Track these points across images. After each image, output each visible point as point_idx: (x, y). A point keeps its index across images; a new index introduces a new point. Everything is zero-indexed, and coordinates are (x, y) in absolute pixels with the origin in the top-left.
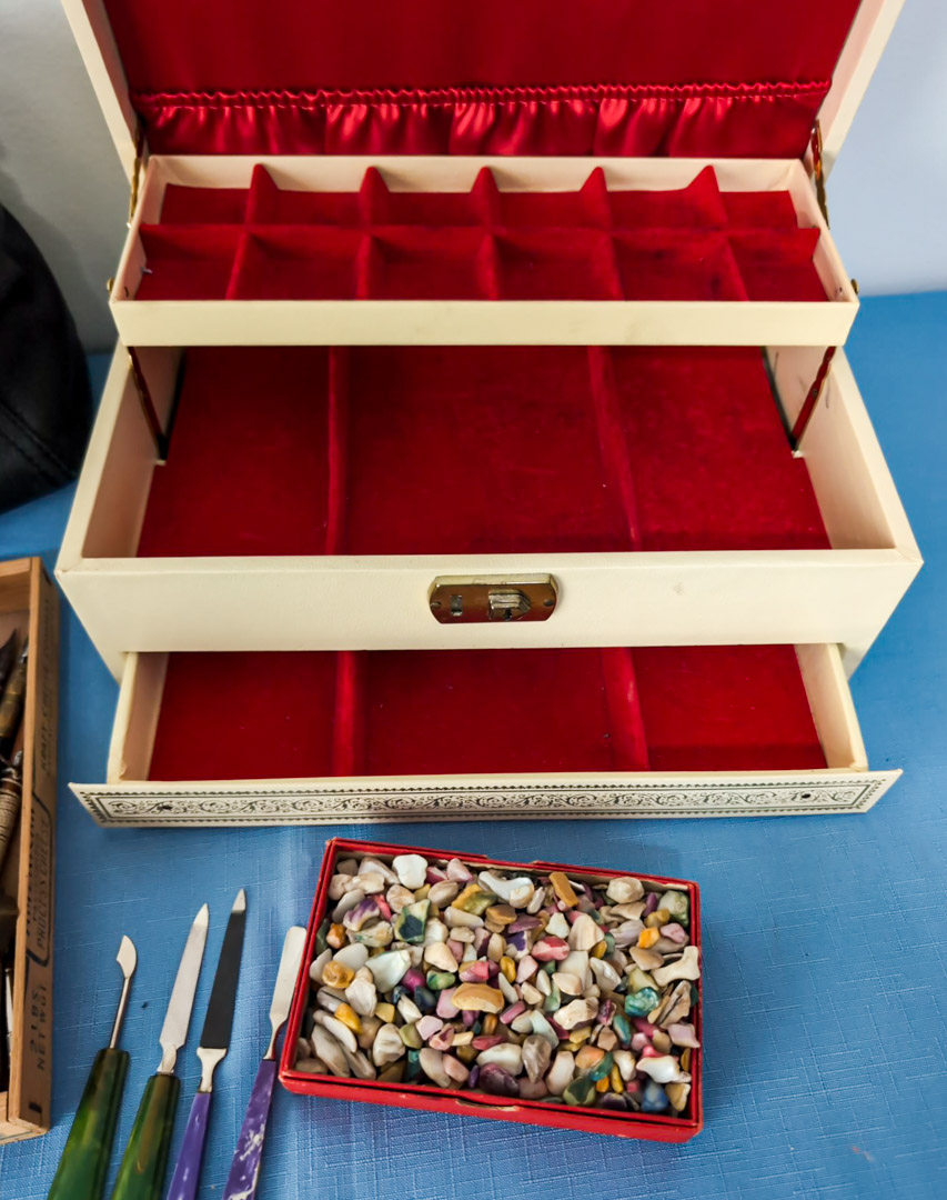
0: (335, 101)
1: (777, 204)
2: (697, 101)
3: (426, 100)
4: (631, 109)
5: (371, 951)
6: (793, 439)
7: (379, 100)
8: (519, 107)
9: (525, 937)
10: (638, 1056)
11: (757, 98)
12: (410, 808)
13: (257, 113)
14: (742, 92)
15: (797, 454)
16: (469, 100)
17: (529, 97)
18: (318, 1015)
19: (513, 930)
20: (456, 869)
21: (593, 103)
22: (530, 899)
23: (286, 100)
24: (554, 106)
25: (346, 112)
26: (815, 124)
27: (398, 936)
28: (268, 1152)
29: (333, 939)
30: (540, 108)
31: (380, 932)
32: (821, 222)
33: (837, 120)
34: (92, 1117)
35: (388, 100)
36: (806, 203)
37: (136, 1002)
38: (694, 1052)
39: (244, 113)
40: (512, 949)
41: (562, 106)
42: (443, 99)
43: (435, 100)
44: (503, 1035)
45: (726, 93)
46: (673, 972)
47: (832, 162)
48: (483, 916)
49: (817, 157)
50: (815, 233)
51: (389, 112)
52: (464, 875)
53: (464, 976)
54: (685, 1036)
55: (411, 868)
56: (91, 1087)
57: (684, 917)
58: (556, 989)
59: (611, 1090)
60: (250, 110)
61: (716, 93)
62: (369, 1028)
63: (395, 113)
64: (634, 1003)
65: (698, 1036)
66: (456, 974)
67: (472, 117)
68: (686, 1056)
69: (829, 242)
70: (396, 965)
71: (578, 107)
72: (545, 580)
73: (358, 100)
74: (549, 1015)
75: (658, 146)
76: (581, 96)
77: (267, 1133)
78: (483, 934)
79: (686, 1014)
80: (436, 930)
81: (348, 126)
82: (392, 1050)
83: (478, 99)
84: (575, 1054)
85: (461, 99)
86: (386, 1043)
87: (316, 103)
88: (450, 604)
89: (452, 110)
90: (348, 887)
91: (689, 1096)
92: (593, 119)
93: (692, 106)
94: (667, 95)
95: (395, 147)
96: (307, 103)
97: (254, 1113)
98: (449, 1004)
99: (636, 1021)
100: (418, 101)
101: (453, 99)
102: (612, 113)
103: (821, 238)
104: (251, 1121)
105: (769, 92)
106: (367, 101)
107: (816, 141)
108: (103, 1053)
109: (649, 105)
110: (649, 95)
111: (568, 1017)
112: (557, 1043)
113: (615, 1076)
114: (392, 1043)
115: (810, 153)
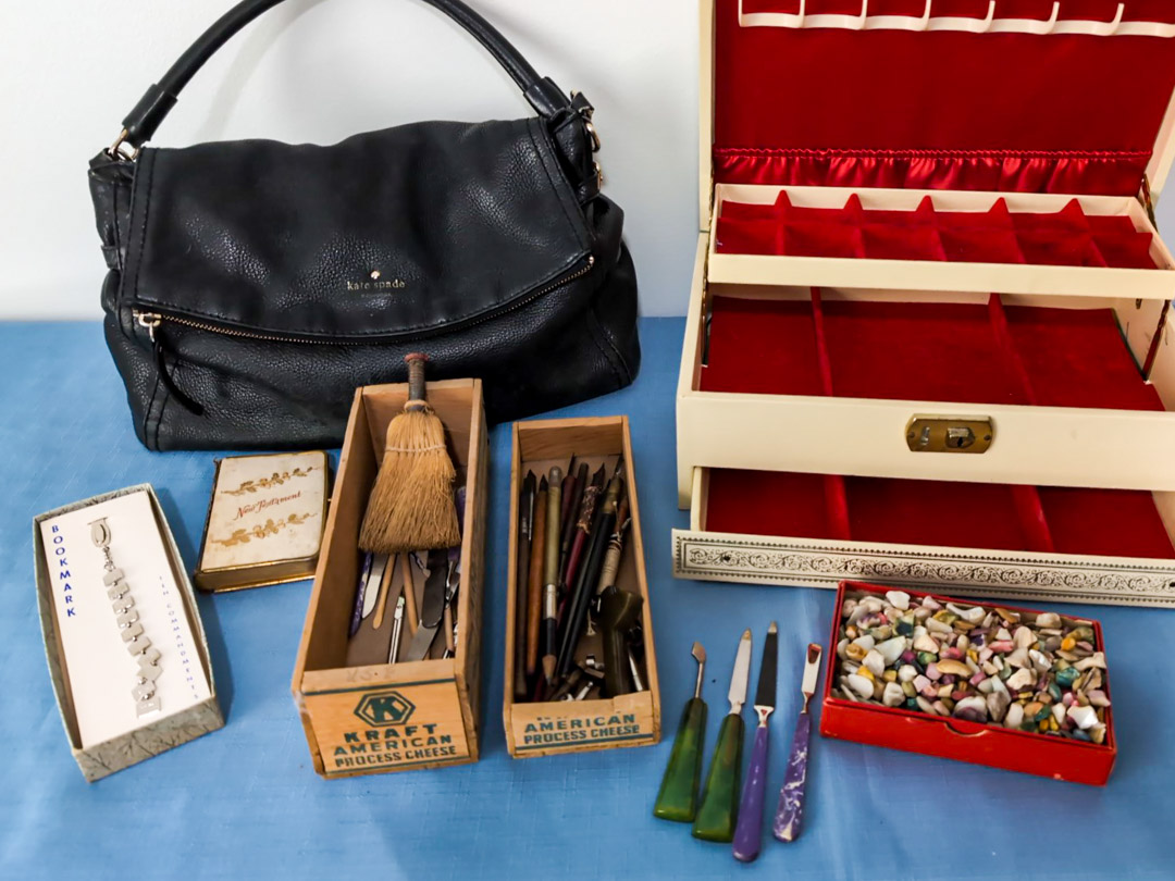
0: (837, 155)
1: (1123, 223)
2: (1066, 161)
3: (893, 156)
4: (1023, 164)
5: (877, 641)
6: (1145, 374)
7: (864, 155)
8: (951, 162)
9: (983, 637)
10: (1068, 707)
11: (1105, 160)
12: (890, 575)
13: (788, 161)
14: (1095, 156)
15: (1148, 382)
16: (921, 156)
17: (958, 156)
18: (843, 677)
19: (974, 633)
20: (928, 602)
21: (999, 159)
22: (982, 620)
23: (807, 154)
24: (974, 162)
25: (843, 161)
26: (1144, 176)
27: (895, 633)
28: (810, 763)
29: (851, 632)
30: (965, 162)
31: (882, 631)
32: (1152, 229)
33: (1158, 174)
34: (689, 735)
35: (870, 155)
36: (1142, 221)
37: (708, 680)
38: (1107, 710)
39: (780, 161)
40: (973, 646)
41: (979, 162)
42: (905, 155)
43: (900, 155)
44: (973, 691)
45: (1084, 156)
46: (1087, 662)
47: (1157, 198)
48: (953, 625)
49: (1147, 194)
50: (1150, 235)
51: (870, 162)
52: (935, 605)
53: (943, 654)
54: (1102, 700)
55: (898, 599)
56: (686, 718)
57: (1092, 639)
58: (1007, 665)
59: (1049, 728)
60: (783, 160)
61: (1078, 156)
62: (881, 685)
63: (873, 163)
64: (1063, 675)
65: (1108, 697)
66: (937, 654)
67: (921, 166)
68: (1101, 711)
69: (1159, 240)
70: (897, 646)
71: (989, 162)
72: (987, 419)
73: (851, 155)
74: (1004, 681)
75: (1040, 187)
76: (992, 156)
77: (808, 752)
78: (953, 636)
79: (1099, 685)
80: (921, 631)
81: (843, 170)
82: (895, 700)
83: (927, 156)
84: (1024, 706)
85: (916, 156)
86: (892, 693)
87: (825, 156)
88: (920, 437)
89: (908, 163)
90: (854, 609)
91: (1105, 735)
92: (998, 170)
93: (1062, 163)
94: (1047, 156)
95: (871, 181)
96: (819, 155)
97: (798, 740)
98: (934, 671)
99: (1066, 687)
100: (889, 156)
101: (911, 155)
102: (1011, 166)
103: (1154, 240)
104: (797, 745)
105: (1112, 157)
106: (857, 155)
107: (1146, 187)
108: (691, 702)
109: (1035, 162)
110: (1035, 156)
111: (1016, 681)
112: (1009, 699)
113: (1052, 720)
114: (896, 692)
115: (1141, 193)
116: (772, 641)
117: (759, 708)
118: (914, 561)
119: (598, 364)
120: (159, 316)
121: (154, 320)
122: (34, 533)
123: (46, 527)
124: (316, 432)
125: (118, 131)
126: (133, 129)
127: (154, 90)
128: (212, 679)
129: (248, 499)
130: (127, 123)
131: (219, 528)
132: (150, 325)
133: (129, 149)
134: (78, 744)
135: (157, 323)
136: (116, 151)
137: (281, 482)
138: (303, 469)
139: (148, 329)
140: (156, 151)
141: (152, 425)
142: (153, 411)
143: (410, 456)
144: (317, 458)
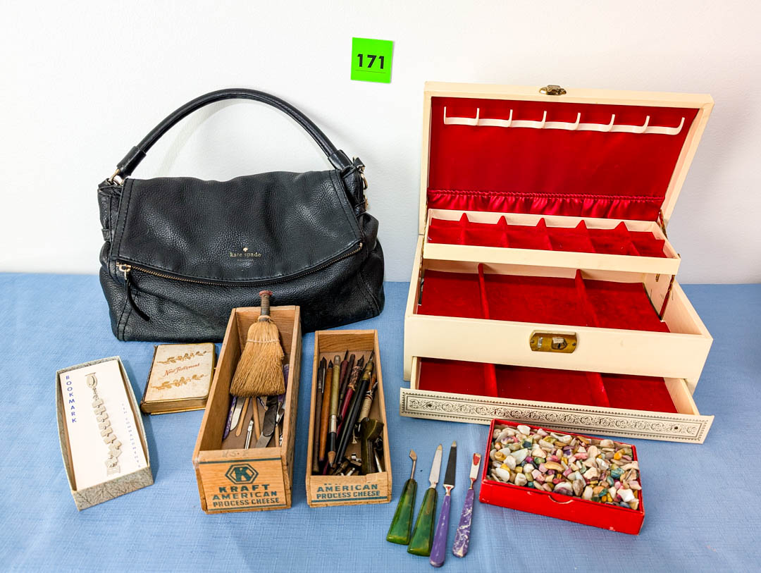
0: (494, 195)
1: (650, 235)
2: (618, 201)
3: (525, 196)
4: (595, 202)
5: (512, 451)
6: (660, 317)
7: (509, 195)
8: (556, 200)
9: (571, 450)
10: (618, 489)
11: (639, 201)
12: (520, 418)
13: (468, 197)
14: (633, 199)
15: (662, 321)
16: (539, 197)
17: (560, 197)
18: (493, 470)
19: (565, 449)
20: (540, 431)
21: (582, 199)
22: (570, 442)
23: (478, 194)
24: (568, 200)
25: (497, 198)
26: (660, 211)
27: (522, 447)
28: (473, 515)
29: (497, 446)
30: (563, 200)
31: (514, 447)
32: (665, 238)
33: (668, 209)
34: (407, 498)
35: (512, 195)
36: (659, 234)
37: (418, 470)
38: (640, 492)
39: (463, 197)
40: (565, 455)
41: (571, 200)
42: (531, 196)
43: (528, 196)
44: (565, 479)
45: (628, 199)
46: (628, 466)
47: (667, 223)
48: (554, 444)
49: (662, 220)
50: (664, 241)
51: (512, 199)
52: (544, 433)
53: (548, 459)
54: (637, 487)
55: (524, 429)
56: (406, 489)
57: (631, 454)
58: (584, 466)
59: (607, 501)
60: (465, 196)
61: (625, 199)
62: (514, 475)
63: (514, 200)
64: (614, 473)
65: (640, 484)
66: (545, 459)
67: (539, 202)
68: (636, 492)
69: (668, 244)
70: (523, 453)
71: (576, 201)
72: (573, 334)
73: (502, 195)
74: (582, 474)
75: (603, 215)
76: (578, 197)
77: (473, 510)
78: (554, 450)
79: (635, 478)
80: (536, 446)
81: (497, 203)
82: (521, 482)
83: (542, 197)
84: (593, 488)
85: (537, 196)
86: (520, 479)
87: (488, 195)
88: (537, 343)
89: (533, 200)
90: (499, 434)
91: (639, 505)
92: (581, 205)
93: (616, 202)
94: (608, 198)
95: (512, 210)
96: (484, 195)
97: (467, 503)
98: (543, 468)
99: (616, 479)
100: (522, 196)
101: (534, 196)
102: (588, 202)
103: (665, 244)
104: (467, 506)
105: (643, 199)
106: (505, 195)
107: (661, 216)
108: (409, 481)
109: (601, 201)
110: (601, 198)
111: (588, 475)
112: (585, 484)
113: (609, 496)
114: (522, 478)
115: (659, 220)
116: (454, 450)
117: (445, 486)
118: (533, 410)
119: (362, 303)
120: (130, 266)
121: (128, 268)
122: (56, 379)
123: (63, 377)
124: (209, 333)
125: (115, 170)
126: (122, 169)
127: (135, 149)
128: (148, 457)
129: (171, 366)
130: (119, 166)
131: (155, 381)
132: (125, 271)
133: (119, 180)
134: (75, 488)
135: (129, 270)
136: (113, 180)
137: (189, 358)
138: (201, 352)
139: (123, 273)
140: (134, 180)
141: (121, 327)
142: (122, 319)
143: (260, 345)
144: (210, 346)
